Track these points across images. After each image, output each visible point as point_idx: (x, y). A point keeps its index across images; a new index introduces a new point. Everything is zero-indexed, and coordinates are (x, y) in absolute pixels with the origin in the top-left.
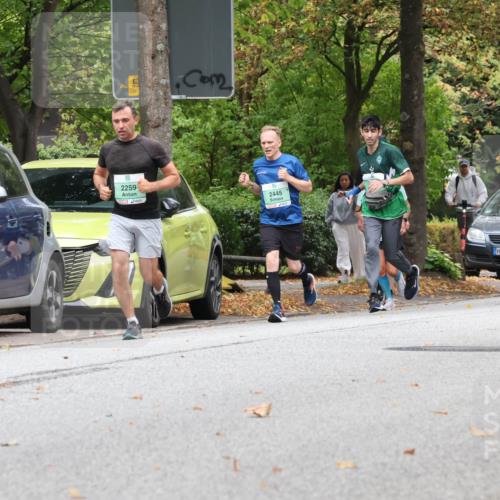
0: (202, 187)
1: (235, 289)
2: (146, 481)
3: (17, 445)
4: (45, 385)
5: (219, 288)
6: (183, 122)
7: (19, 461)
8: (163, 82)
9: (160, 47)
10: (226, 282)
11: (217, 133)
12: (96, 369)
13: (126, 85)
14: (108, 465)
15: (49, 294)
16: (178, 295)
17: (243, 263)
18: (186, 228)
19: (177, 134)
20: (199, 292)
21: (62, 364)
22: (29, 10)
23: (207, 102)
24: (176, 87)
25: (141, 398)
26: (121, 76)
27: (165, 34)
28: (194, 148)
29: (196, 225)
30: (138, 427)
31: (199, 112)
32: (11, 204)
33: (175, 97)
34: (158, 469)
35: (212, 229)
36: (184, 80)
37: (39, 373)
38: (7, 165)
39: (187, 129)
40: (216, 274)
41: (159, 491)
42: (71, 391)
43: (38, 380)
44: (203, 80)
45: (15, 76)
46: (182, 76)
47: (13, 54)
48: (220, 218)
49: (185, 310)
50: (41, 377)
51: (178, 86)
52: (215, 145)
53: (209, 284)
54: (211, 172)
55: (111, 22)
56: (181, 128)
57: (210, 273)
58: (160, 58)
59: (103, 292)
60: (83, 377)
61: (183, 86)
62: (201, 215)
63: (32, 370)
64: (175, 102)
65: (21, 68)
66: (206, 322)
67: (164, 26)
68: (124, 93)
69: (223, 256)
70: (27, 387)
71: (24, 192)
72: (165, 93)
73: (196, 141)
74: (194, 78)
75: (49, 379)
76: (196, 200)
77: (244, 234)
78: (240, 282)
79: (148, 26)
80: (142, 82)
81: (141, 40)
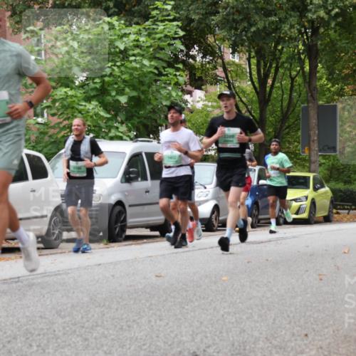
0: (328, 181)
1: (338, 213)
3: (270, 260)
5: (332, 213)
6: (323, 161)
8: (316, 149)
9: (316, 138)
10: (335, 211)
11: (333, 165)
12: (294, 237)
13: (305, 149)
16: (321, 214)
17: (340, 205)
18: (322, 194)
19: (320, 165)
20: (326, 214)
21: (284, 236)
22: (275, 127)
23: (329, 156)
24: (320, 151)
26: (303, 148)
27: (317, 134)
28: (325, 170)
29: (326, 193)
31: (327, 159)
35: (330, 194)
39: (324, 163)
40: (332, 208)
44: (329, 148)
46: (322, 147)
48: (333, 191)
49: (322, 219)
52: (332, 168)
53: (329, 211)
54: (330, 177)
55: (301, 131)
57: (330, 208)
58: (316, 142)
59: (297, 213)
61: (322, 150)
62: (327, 190)
64: (320, 155)
66: (328, 223)
67: (317, 132)
68: (304, 152)
69: (334, 203)
72: (317, 152)
73: (326, 167)
74: (326, 148)
76: (325, 185)
77: (341, 196)
78: (339, 211)
79: (312, 133)
80: (310, 149)
81: (309, 136)
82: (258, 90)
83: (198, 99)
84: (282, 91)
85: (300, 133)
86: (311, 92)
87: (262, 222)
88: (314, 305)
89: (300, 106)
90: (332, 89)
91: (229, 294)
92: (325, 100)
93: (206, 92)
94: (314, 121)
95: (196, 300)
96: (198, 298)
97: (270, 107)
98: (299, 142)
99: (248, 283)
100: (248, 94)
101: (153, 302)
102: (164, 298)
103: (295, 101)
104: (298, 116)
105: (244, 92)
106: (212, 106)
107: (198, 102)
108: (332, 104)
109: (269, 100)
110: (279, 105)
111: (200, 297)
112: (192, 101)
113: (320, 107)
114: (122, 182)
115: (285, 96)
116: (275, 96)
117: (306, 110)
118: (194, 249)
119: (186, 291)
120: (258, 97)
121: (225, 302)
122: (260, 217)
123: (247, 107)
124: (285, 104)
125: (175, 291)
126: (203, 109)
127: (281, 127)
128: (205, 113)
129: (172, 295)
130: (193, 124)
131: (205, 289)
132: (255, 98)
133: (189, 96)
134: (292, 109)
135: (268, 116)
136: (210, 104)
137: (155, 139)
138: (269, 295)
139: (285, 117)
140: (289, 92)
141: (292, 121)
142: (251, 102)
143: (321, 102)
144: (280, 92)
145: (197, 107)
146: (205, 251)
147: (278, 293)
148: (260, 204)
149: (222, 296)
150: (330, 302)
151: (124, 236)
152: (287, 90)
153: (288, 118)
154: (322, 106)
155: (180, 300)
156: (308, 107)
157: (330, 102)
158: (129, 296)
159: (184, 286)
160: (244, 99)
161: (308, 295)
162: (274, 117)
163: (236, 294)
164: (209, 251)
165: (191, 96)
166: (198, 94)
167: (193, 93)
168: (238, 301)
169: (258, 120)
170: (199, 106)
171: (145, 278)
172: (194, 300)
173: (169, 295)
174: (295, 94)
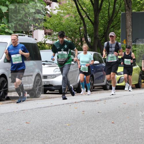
2: (126, 120)
3: (101, 112)
4: (106, 101)
5: (141, 82)
7: (101, 115)
8: (131, 41)
9: (130, 34)
13: (123, 41)
14: (119, 117)
15: (107, 83)
20: (137, 83)
22: (105, 27)
25: (125, 104)
26: (122, 40)
27: (131, 31)
30: (125, 109)
32: (100, 65)
33: (133, 44)
34: (129, 118)
36: (135, 40)
37: (105, 98)
38: (100, 57)
40: (140, 79)
41: (129, 122)
42: (111, 102)
43: (105, 100)
45: (101, 40)
46: (134, 40)
47: (101, 36)
49: (134, 86)
50: (106, 99)
51: (134, 42)
53: (139, 81)
55: (121, 29)
56: (134, 50)
57: (139, 79)
58: (130, 36)
59: (118, 82)
60: (114, 99)
61: (135, 42)
62: (138, 67)
63: (104, 97)
65: (103, 38)
66: (138, 89)
67: (131, 30)
69: (142, 76)
70: (103, 101)
71: (103, 63)
72: (131, 43)
75: (107, 99)
76: (137, 64)
79: (128, 30)
80: (126, 41)
81: (126, 33)
82: (94, 2)
83: (54, 8)
84: (109, 3)
85: (120, 31)
86: (127, 4)
87: (95, 88)
88: (129, 141)
89: (120, 13)
90: (141, 2)
91: (74, 133)
92: (137, 9)
93: (60, 3)
94: (130, 23)
95: (53, 138)
96: (54, 137)
97: (102, 13)
98: (120, 37)
99: (86, 127)
100: (87, 5)
101: (25, 139)
102: (32, 137)
103: (117, 10)
104: (119, 19)
105: (84, 4)
106: (64, 13)
107: (55, 10)
108: (141, 12)
109: (100, 9)
110: (107, 12)
111: (55, 136)
112: (51, 10)
113: (133, 14)
114: (5, 62)
115: (111, 6)
116: (104, 6)
117: (124, 16)
118: (52, 105)
119: (47, 132)
120: (94, 7)
121: (72, 139)
122: (95, 85)
123: (86, 14)
124: (111, 11)
125: (39, 133)
126: (58, 14)
127: (108, 27)
128: (59, 17)
129: (37, 135)
130: (52, 25)
131: (59, 131)
132: (92, 8)
133: (49, 6)
134: (115, 15)
135: (100, 19)
136: (62, 11)
137: (26, 34)
138: (100, 134)
139: (110, 20)
140: (113, 4)
141: (115, 22)
142: (89, 10)
143: (134, 11)
144: (108, 4)
145: (54, 13)
146: (59, 106)
147: (106, 133)
148: (94, 76)
149: (70, 135)
150: (139, 139)
151: (6, 97)
152: (112, 2)
153: (113, 21)
154: (135, 13)
155: (42, 138)
156: (126, 13)
157: (140, 11)
158: (9, 136)
159: (45, 129)
160: (84, 8)
161: (125, 135)
162: (104, 20)
163: (78, 134)
164: (61, 106)
165: (50, 6)
166: (55, 5)
167: (52, 5)
168: (80, 138)
169: (93, 22)
170: (55, 12)
171: (20, 124)
172: (51, 138)
173: (35, 135)
174: (117, 5)
